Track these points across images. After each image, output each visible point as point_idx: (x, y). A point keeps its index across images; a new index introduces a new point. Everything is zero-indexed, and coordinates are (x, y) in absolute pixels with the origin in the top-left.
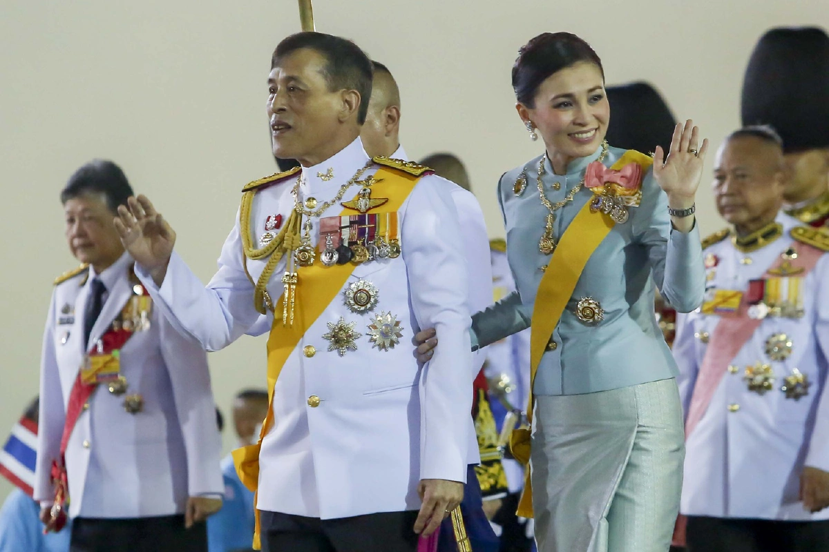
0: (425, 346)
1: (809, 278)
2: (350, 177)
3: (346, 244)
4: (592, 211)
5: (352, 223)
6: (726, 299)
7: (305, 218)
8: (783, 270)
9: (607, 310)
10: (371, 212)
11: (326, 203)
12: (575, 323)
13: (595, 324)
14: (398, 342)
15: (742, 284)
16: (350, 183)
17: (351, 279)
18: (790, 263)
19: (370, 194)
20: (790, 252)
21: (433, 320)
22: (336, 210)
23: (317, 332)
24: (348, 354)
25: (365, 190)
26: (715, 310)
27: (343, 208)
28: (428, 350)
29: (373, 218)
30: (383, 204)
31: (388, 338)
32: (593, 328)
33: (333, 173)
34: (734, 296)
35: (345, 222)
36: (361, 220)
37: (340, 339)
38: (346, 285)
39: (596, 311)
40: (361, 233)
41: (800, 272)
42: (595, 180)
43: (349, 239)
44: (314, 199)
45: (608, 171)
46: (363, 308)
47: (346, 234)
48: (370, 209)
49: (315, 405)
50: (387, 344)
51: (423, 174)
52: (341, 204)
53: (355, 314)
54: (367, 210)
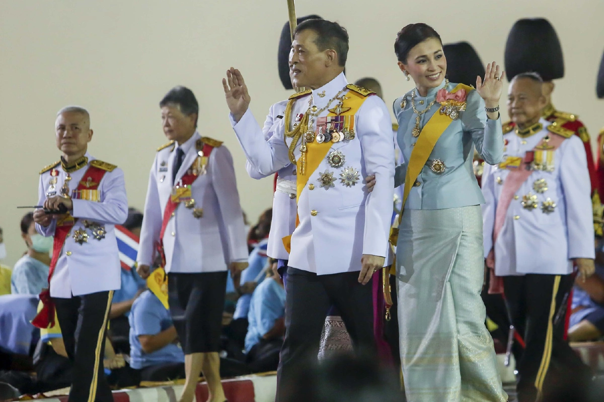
0: (370, 184)
1: (557, 151)
2: (334, 96)
3: (328, 132)
4: (441, 114)
5: (332, 120)
6: (512, 161)
7: (310, 117)
8: (544, 147)
9: (448, 166)
10: (342, 115)
11: (321, 109)
12: (430, 173)
13: (440, 173)
14: (357, 183)
15: (521, 153)
16: (334, 99)
17: (331, 150)
18: (547, 143)
19: (342, 105)
20: (547, 138)
21: (374, 171)
22: (325, 113)
23: (315, 177)
24: (330, 189)
25: (340, 103)
26: (507, 167)
27: (329, 112)
28: (371, 187)
29: (342, 118)
30: (348, 110)
31: (350, 181)
32: (439, 176)
33: (325, 93)
34: (517, 160)
35: (329, 120)
36: (336, 119)
37: (327, 181)
38: (328, 153)
39: (442, 166)
40: (336, 126)
41: (553, 148)
42: (442, 98)
43: (330, 129)
44: (315, 107)
45: (449, 94)
46: (337, 165)
47: (329, 126)
48: (342, 113)
49: (314, 215)
50: (351, 183)
51: (369, 95)
52: (329, 110)
53: (333, 168)
54: (340, 114)
